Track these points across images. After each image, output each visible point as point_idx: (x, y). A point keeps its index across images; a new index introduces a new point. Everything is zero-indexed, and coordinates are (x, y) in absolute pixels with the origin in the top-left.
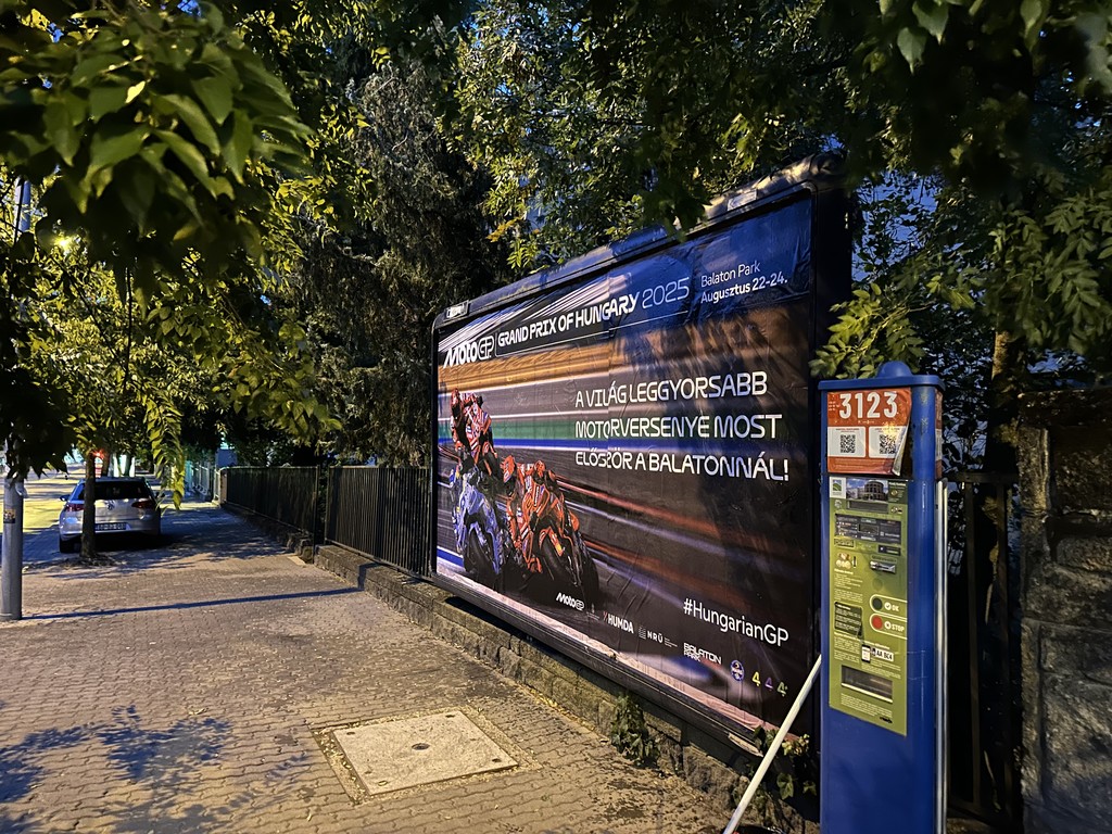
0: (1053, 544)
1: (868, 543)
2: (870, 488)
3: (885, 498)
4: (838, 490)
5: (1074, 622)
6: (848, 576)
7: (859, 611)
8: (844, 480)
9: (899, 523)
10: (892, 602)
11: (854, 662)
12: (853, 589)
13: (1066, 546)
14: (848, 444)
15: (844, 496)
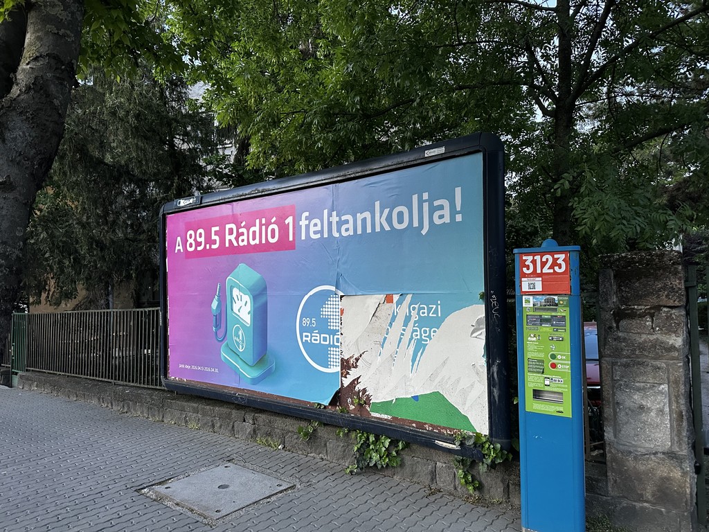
0: (617, 322)
1: (546, 328)
2: (547, 301)
3: (557, 305)
4: (528, 303)
6: (535, 345)
7: (543, 361)
8: (531, 297)
9: (564, 316)
10: (561, 355)
11: (540, 387)
12: (539, 351)
13: (623, 323)
15: (532, 306)
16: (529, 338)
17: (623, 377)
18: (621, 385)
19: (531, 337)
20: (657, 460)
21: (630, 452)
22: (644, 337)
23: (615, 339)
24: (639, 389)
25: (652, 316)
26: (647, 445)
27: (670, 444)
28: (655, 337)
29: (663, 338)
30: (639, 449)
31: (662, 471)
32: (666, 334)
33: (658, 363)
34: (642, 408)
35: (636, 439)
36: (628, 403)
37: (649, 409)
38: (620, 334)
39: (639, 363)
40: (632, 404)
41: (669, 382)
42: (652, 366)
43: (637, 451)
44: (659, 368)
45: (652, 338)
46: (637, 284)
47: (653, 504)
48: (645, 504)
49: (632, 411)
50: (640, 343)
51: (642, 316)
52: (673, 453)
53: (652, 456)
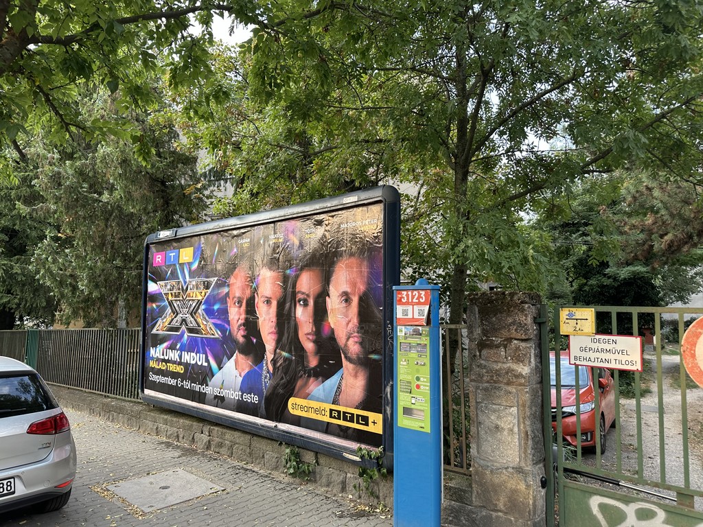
0: (480, 351)
1: (413, 354)
2: (414, 331)
3: (421, 335)
4: (401, 331)
5: (488, 382)
6: (406, 368)
7: (410, 383)
8: (403, 327)
9: (426, 344)
10: (424, 378)
11: (408, 405)
12: (408, 374)
13: (484, 352)
14: (405, 312)
15: (403, 334)
16: (401, 362)
17: (484, 399)
18: (482, 407)
19: (403, 361)
20: (507, 474)
21: (488, 466)
22: (500, 365)
23: (478, 366)
24: (494, 411)
25: (505, 347)
26: (501, 461)
27: (518, 460)
28: (508, 365)
29: (514, 366)
30: (495, 464)
31: (512, 484)
32: (516, 363)
33: (510, 388)
34: (497, 427)
35: (493, 455)
36: (487, 422)
37: (502, 428)
38: (482, 362)
39: (495, 388)
40: (490, 424)
41: (518, 405)
42: (506, 391)
43: (493, 465)
44: (510, 393)
45: (505, 366)
46: (494, 319)
47: (506, 513)
48: (500, 514)
49: (491, 430)
50: (496, 370)
51: (498, 347)
52: (520, 468)
53: (504, 471)
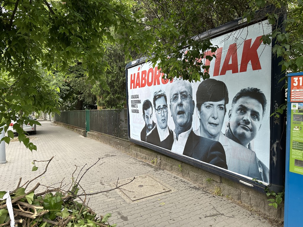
4: (295, 107)
6: (298, 133)
8: (297, 104)
12: (300, 137)
15: (297, 109)
16: (294, 129)
19: (296, 128)
